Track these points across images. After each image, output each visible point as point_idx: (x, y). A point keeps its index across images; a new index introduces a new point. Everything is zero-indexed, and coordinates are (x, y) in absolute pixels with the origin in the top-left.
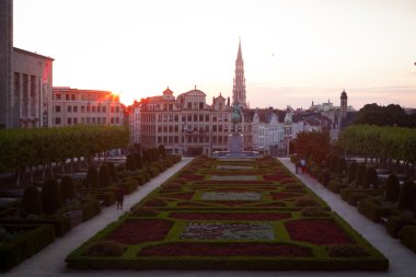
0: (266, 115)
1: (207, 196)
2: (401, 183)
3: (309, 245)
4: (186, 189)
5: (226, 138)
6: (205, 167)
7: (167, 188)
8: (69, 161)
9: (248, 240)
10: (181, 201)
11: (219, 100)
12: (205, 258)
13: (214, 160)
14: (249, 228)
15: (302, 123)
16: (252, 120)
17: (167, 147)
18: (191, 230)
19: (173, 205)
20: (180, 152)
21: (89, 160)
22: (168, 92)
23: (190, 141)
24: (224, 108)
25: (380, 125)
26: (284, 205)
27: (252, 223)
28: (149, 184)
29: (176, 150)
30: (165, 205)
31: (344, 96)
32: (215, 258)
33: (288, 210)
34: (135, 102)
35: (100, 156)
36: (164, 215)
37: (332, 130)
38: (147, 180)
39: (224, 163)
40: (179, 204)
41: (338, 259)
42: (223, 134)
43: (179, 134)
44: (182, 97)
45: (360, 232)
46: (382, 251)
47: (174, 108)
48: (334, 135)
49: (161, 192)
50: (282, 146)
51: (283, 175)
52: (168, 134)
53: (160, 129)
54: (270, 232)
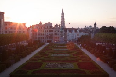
0: (71, 30)
1: (53, 55)
2: (113, 51)
3: (84, 70)
4: (46, 53)
5: (59, 37)
6: (52, 46)
7: (40, 53)
8: (10, 44)
9: (66, 68)
10: (45, 57)
11: (56, 26)
12: (52, 74)
13: (55, 44)
14: (66, 65)
15: (82, 33)
16: (67, 31)
17: (41, 40)
18: (48, 66)
19: (42, 58)
20: (44, 42)
21: (16, 44)
22: (41, 23)
23: (47, 38)
24: (58, 28)
25: (107, 33)
26: (77, 58)
27: (67, 63)
28: (35, 51)
29: (43, 41)
30: (40, 58)
31: (95, 24)
32: (56, 74)
33: (78, 59)
34: (30, 26)
35: (20, 43)
36: (39, 61)
37: (92, 35)
38: (34, 50)
39: (58, 45)
40: (44, 58)
41: (94, 74)
42: (58, 36)
43: (44, 36)
44: (45, 25)
45: (100, 66)
46: (107, 72)
47: (43, 28)
48: (92, 36)
49: (39, 54)
50: (76, 40)
51: (77, 48)
52: (41, 36)
53: (38, 35)
54: (72, 66)
